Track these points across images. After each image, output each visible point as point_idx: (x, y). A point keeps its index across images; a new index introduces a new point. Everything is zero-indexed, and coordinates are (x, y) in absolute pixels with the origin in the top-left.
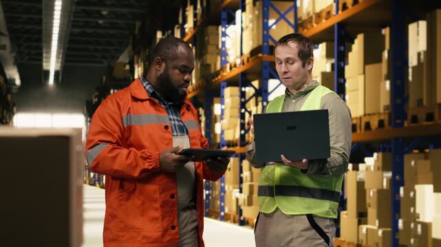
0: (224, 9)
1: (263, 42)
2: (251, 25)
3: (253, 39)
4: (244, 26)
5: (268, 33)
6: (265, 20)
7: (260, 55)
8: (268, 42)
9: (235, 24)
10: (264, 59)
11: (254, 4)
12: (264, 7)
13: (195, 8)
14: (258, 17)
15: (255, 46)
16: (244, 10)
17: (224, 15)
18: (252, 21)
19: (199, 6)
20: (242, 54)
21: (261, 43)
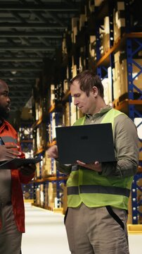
0: (99, 67)
1: (129, 90)
2: (119, 78)
3: (121, 89)
4: (114, 79)
5: (132, 83)
6: (130, 74)
7: (127, 100)
8: (132, 91)
9: (107, 77)
10: (130, 103)
11: (121, 62)
12: (128, 63)
13: (78, 67)
14: (124, 72)
15: (123, 93)
16: (113, 67)
17: (99, 71)
18: (119, 75)
19: (80, 66)
20: (113, 99)
21: (127, 91)
